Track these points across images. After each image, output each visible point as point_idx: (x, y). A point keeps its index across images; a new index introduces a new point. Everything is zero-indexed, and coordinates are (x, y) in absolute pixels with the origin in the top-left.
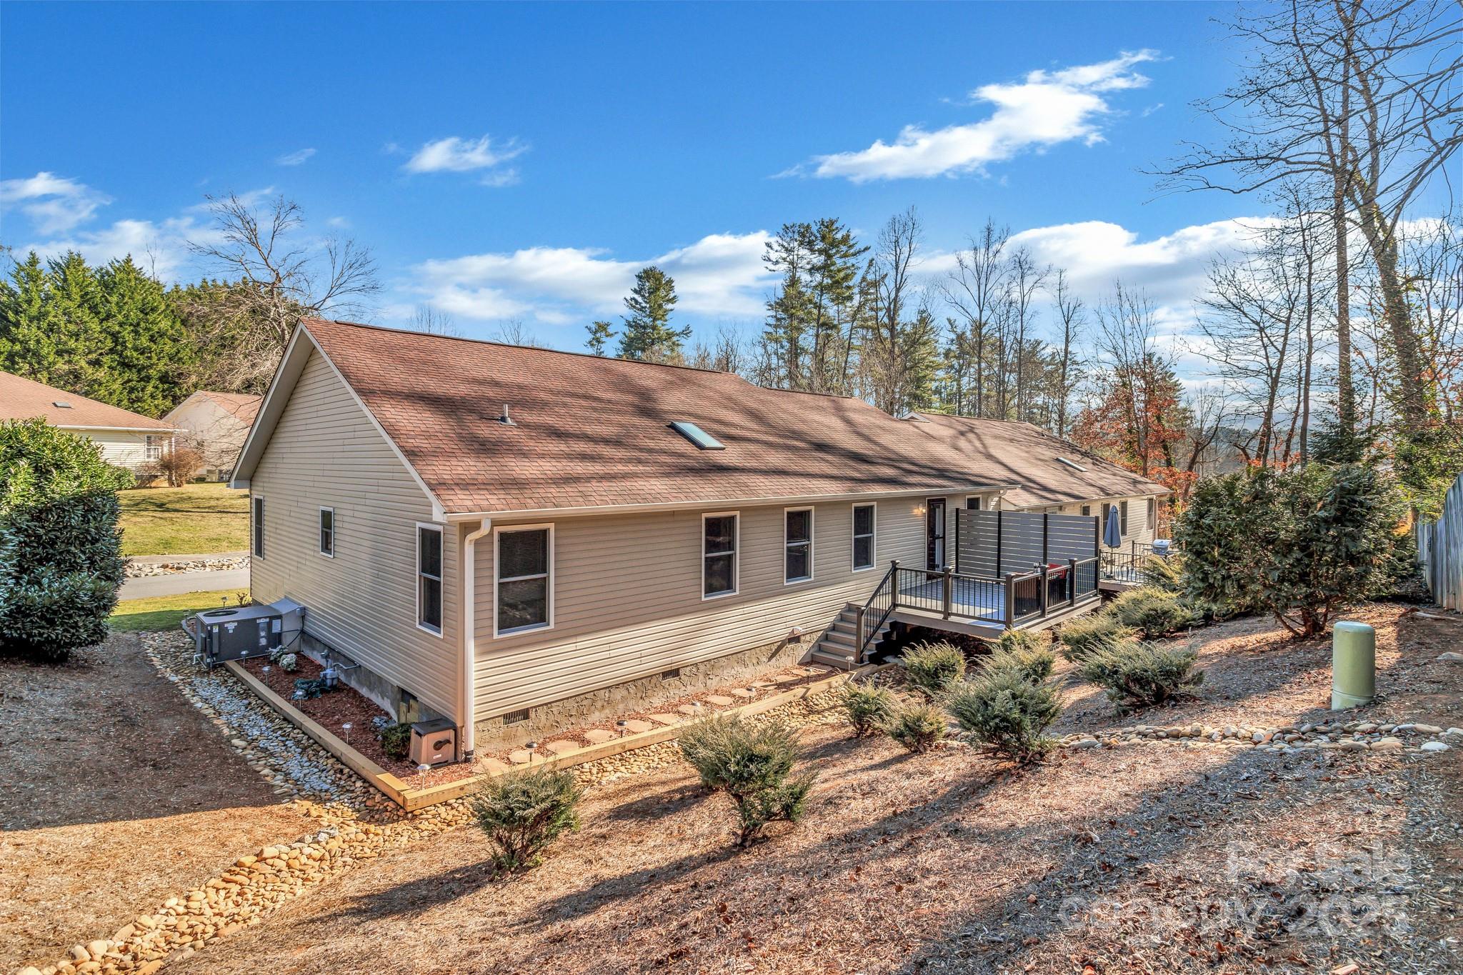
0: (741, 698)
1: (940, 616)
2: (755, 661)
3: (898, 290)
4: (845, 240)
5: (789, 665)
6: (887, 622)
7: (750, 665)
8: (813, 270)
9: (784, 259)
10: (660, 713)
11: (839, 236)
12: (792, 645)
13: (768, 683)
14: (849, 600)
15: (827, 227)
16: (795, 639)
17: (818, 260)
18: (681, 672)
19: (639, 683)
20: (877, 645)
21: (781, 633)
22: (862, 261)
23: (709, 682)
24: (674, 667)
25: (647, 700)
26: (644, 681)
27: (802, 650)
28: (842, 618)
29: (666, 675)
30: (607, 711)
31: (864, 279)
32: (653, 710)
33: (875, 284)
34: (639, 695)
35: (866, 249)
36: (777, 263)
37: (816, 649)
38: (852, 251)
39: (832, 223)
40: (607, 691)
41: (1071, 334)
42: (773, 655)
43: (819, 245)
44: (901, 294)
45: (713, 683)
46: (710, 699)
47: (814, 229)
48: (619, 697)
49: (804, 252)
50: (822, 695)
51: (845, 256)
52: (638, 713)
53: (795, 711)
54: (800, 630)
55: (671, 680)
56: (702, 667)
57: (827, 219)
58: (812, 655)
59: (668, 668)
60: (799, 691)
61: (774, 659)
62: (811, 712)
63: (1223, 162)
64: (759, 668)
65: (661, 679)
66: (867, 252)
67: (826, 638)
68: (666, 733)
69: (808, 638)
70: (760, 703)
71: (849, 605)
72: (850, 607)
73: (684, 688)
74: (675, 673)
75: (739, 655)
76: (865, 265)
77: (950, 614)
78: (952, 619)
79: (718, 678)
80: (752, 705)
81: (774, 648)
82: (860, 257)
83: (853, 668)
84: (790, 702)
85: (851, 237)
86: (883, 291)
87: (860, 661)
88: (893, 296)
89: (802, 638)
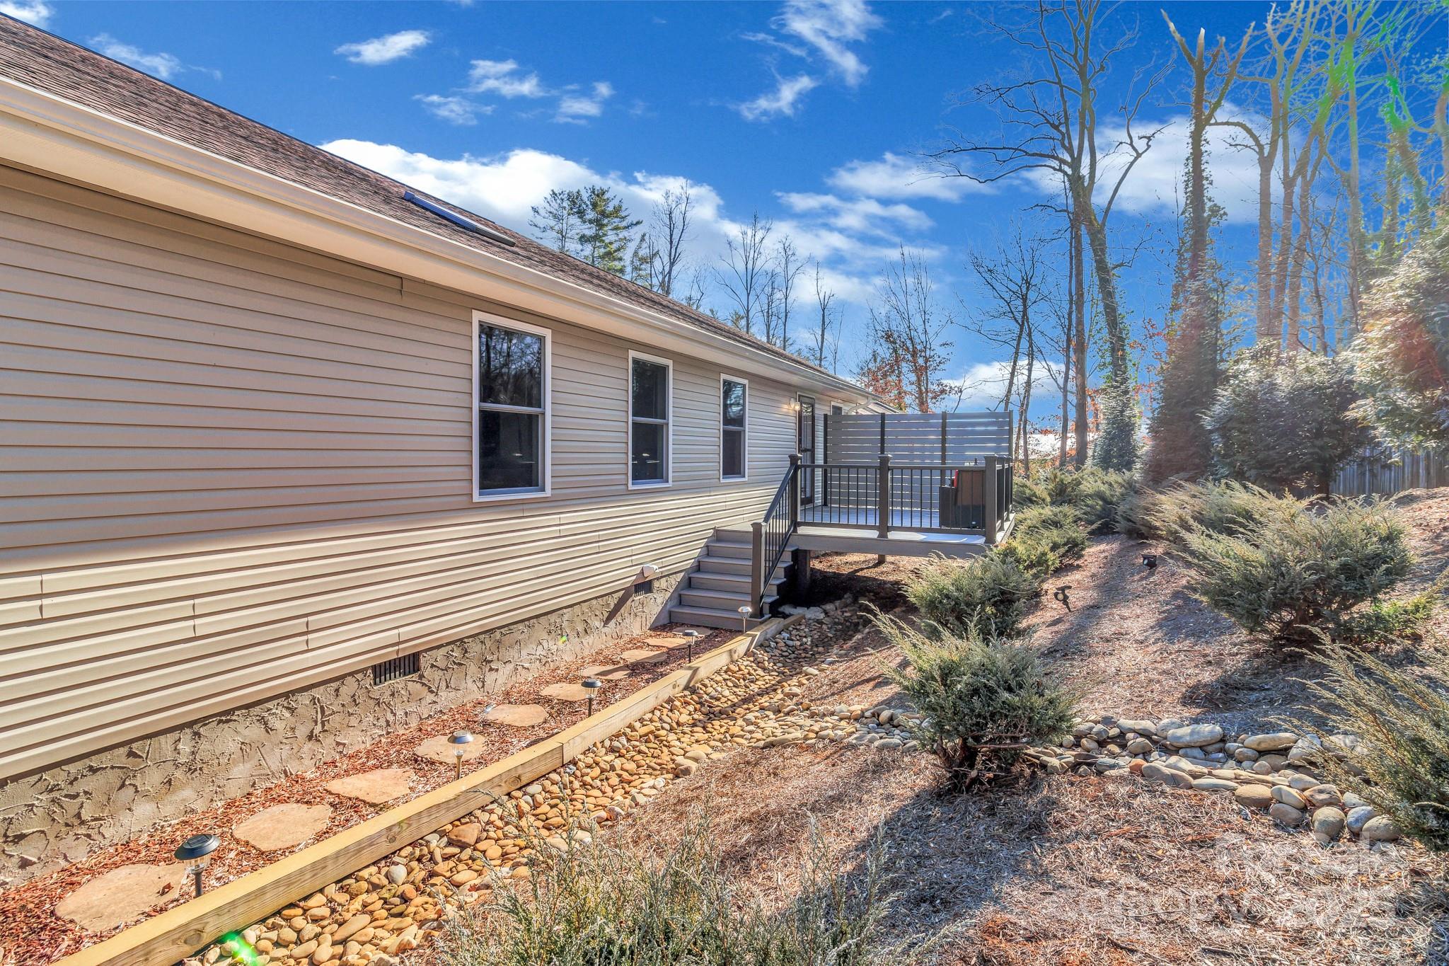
0: (564, 703)
1: (874, 534)
2: (580, 628)
3: (672, 264)
4: (617, 210)
5: (637, 631)
6: (789, 549)
7: (572, 634)
8: (583, 239)
9: (552, 228)
10: (363, 769)
11: (610, 208)
12: (639, 598)
13: (611, 667)
14: (719, 524)
15: (598, 196)
16: (644, 586)
17: (589, 231)
18: (424, 662)
19: (304, 699)
20: (779, 586)
21: (623, 574)
22: (635, 233)
23: (490, 678)
24: (407, 649)
25: (329, 741)
26: (317, 693)
27: (654, 604)
28: (708, 551)
29: (382, 671)
30: (187, 793)
31: (636, 253)
32: (344, 765)
33: (649, 260)
34: (302, 731)
35: (638, 223)
36: (544, 230)
37: (675, 602)
38: (624, 224)
39: (603, 194)
40: (187, 734)
41: (827, 321)
42: (612, 615)
43: (591, 215)
44: (676, 268)
45: (500, 679)
46: (492, 713)
47: (585, 196)
48: (232, 747)
49: (574, 220)
50: (719, 678)
51: (616, 228)
52: (298, 779)
53: (684, 718)
54: (654, 568)
55: (398, 682)
56: (475, 648)
57: (597, 188)
58: (670, 613)
59: (390, 654)
60: (680, 676)
61: (612, 623)
62: (712, 715)
63: (976, 149)
64: (588, 640)
65: (368, 681)
66: (639, 226)
67: (689, 583)
68: (371, 841)
69: (663, 582)
70: (610, 710)
71: (717, 531)
72: (720, 536)
73: (431, 697)
74: (409, 664)
75: (553, 618)
76: (638, 238)
77: (889, 529)
78: (892, 535)
79: (510, 667)
80: (596, 717)
81: (612, 602)
82: (633, 230)
83: (751, 626)
84: (670, 701)
85: (623, 208)
86: (657, 263)
87: (759, 613)
88: (667, 269)
89: (656, 584)
